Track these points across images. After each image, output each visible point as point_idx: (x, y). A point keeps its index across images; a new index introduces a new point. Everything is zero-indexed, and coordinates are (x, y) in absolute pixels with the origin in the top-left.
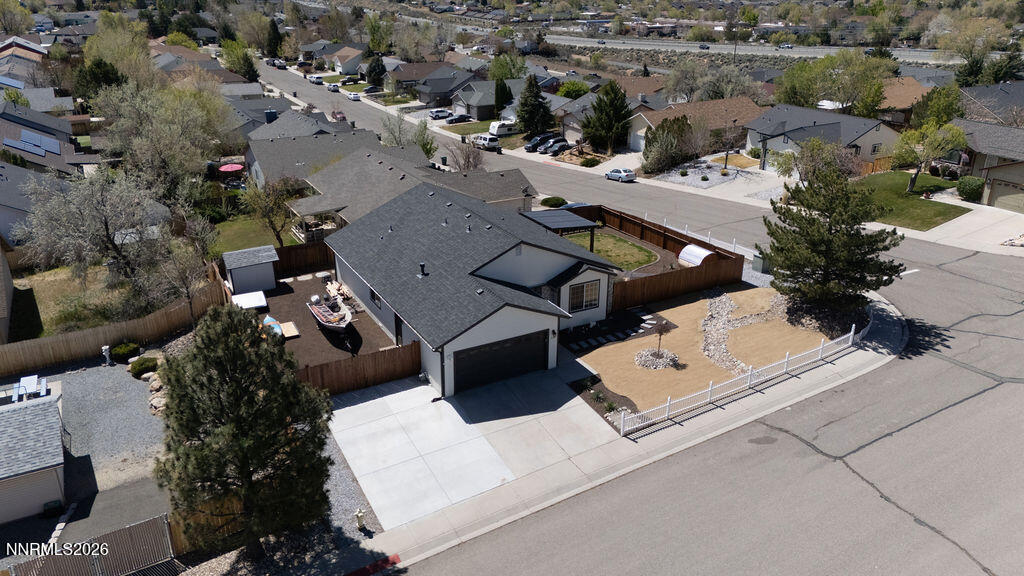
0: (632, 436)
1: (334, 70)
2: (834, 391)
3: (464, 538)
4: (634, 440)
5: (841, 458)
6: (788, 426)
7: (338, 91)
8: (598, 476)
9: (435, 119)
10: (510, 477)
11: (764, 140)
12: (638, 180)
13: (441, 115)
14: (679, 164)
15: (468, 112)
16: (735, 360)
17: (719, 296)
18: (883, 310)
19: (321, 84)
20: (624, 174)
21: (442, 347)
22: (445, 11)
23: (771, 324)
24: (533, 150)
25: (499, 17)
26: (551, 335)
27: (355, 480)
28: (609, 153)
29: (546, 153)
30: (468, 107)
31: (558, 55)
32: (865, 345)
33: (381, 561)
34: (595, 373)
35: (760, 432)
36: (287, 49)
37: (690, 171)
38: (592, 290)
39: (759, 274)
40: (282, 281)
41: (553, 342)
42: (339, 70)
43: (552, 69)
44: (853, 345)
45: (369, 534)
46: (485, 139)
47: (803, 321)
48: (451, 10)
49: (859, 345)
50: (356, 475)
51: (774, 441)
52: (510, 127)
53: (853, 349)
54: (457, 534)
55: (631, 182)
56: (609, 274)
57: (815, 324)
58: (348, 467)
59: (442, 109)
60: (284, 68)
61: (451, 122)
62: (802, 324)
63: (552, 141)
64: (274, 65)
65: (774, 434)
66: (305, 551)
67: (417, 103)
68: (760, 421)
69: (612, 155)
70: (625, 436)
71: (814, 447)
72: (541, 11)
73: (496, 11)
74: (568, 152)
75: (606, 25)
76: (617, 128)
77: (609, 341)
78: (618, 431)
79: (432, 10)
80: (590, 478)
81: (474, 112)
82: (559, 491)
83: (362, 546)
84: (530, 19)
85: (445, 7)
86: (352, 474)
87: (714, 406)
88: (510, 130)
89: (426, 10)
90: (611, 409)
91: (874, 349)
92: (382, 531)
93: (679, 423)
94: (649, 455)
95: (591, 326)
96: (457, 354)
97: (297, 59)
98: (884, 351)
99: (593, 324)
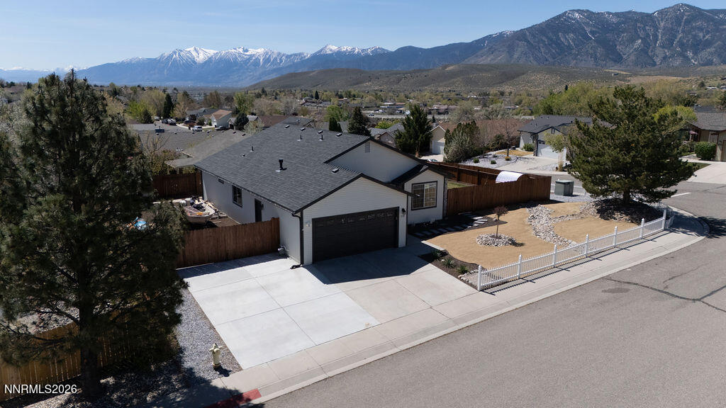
0: (489, 291)
1: (211, 125)
2: (665, 258)
3: (330, 374)
4: (491, 293)
5: (699, 300)
6: (635, 280)
8: (463, 320)
10: (374, 322)
11: (535, 135)
16: (566, 240)
17: (535, 206)
21: (301, 210)
23: (587, 219)
26: (401, 214)
27: (212, 327)
28: (417, 155)
32: (675, 230)
34: (441, 249)
35: (612, 285)
36: (177, 113)
37: (480, 160)
38: (430, 190)
39: (562, 197)
41: (403, 220)
42: (214, 124)
44: (665, 230)
45: (225, 373)
47: (615, 216)
49: (670, 230)
50: (214, 323)
51: (627, 290)
53: (665, 232)
54: (322, 369)
57: (626, 217)
58: (206, 318)
60: (175, 125)
62: (615, 218)
64: (167, 123)
65: (626, 286)
66: (148, 390)
68: (608, 278)
69: (419, 157)
70: (482, 290)
71: (668, 293)
72: (356, 102)
73: (325, 102)
75: (401, 109)
76: (422, 138)
77: (449, 231)
78: (475, 287)
80: (456, 322)
82: (426, 332)
83: (214, 384)
86: (210, 322)
87: (558, 269)
90: (464, 272)
91: (683, 232)
92: (240, 369)
93: (530, 281)
94: (509, 304)
97: (184, 119)
98: (693, 233)
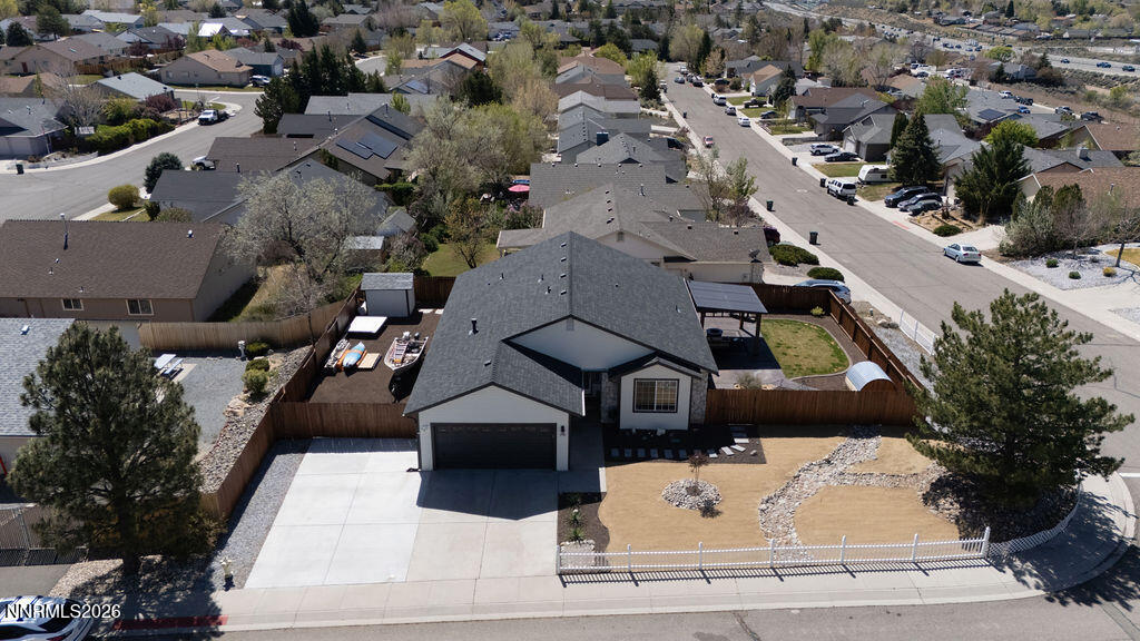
0: (568, 578)
1: (748, 91)
2: (887, 610)
3: (297, 625)
4: (565, 583)
7: (735, 115)
8: (485, 610)
9: (814, 154)
12: (984, 261)
13: (822, 150)
14: (1058, 250)
15: (858, 150)
18: (1107, 521)
19: (724, 105)
20: (963, 252)
22: (954, 23)
23: (898, 493)
24: (892, 204)
25: (1020, 33)
26: (559, 432)
27: (269, 528)
28: (980, 222)
29: (906, 211)
30: (858, 144)
31: (1064, 85)
33: (214, 615)
34: (603, 489)
35: (723, 628)
38: (666, 390)
40: (421, 310)
41: (562, 442)
42: (753, 90)
43: (1041, 102)
44: (987, 557)
45: (229, 586)
46: (840, 185)
47: (942, 501)
48: (961, 22)
49: (997, 562)
50: (274, 523)
52: (884, 174)
53: (983, 562)
54: (295, 616)
55: (975, 264)
56: (693, 376)
57: (956, 510)
58: (276, 513)
59: (826, 144)
60: (699, 85)
61: (830, 160)
62: (937, 506)
63: (919, 196)
66: (169, 581)
67: (812, 134)
68: (739, 614)
69: (984, 225)
70: (561, 574)
72: (1086, 26)
73: (1022, 25)
74: (930, 212)
77: (662, 457)
78: (559, 566)
79: (937, 21)
80: (475, 609)
81: (863, 151)
82: (430, 611)
83: (213, 595)
84: (1066, 35)
85: (954, 19)
86: (272, 521)
87: (701, 575)
88: (882, 177)
89: (930, 21)
90: (578, 538)
91: (1019, 574)
92: (243, 587)
93: (637, 581)
94: (564, 607)
95: (659, 433)
96: (435, 427)
97: (719, 76)
98: (1033, 581)
99: (660, 432)
